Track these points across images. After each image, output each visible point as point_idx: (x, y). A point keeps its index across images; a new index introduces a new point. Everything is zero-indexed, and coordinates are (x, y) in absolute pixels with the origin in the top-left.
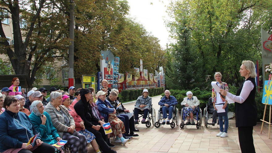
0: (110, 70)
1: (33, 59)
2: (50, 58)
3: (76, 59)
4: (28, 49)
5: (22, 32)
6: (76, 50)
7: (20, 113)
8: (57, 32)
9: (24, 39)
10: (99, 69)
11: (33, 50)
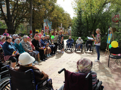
0: (47, 27)
1: (15, 22)
2: (22, 22)
3: (33, 22)
4: (13, 18)
5: (11, 10)
6: (33, 19)
7: (11, 43)
8: (25, 11)
9: (11, 13)
10: (43, 27)
11: (15, 18)
